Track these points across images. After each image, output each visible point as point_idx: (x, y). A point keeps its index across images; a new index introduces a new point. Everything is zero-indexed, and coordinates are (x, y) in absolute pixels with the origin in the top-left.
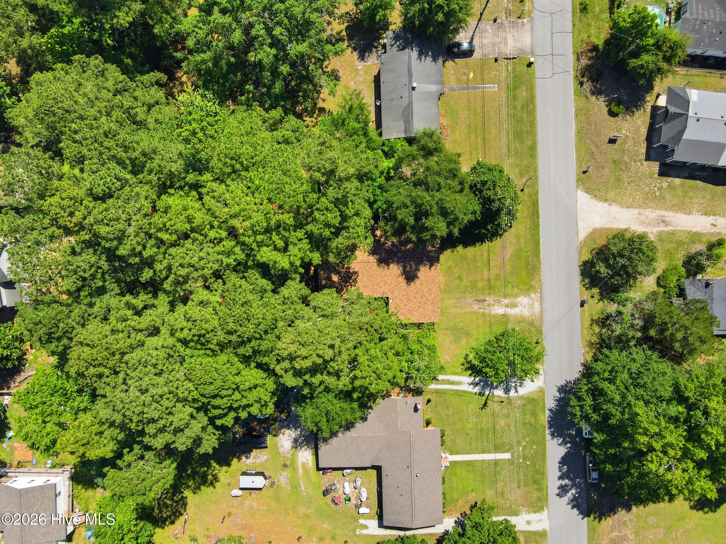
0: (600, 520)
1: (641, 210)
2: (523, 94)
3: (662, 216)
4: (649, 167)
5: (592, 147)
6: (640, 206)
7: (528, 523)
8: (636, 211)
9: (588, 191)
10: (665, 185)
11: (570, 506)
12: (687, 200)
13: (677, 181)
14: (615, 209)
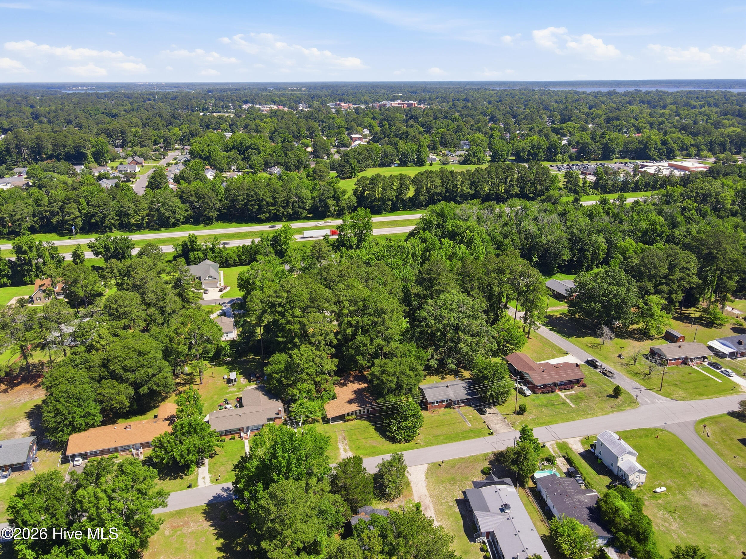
0: (203, 513)
1: (428, 495)
2: (472, 435)
3: (429, 508)
4: (459, 494)
5: (457, 466)
6: (431, 495)
7: (204, 478)
8: (427, 493)
9: (429, 469)
10: (451, 504)
11: (215, 495)
12: (446, 517)
13: (457, 510)
14: (424, 484)
